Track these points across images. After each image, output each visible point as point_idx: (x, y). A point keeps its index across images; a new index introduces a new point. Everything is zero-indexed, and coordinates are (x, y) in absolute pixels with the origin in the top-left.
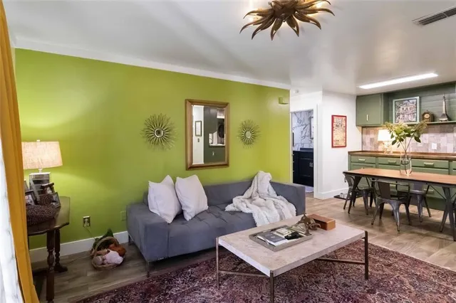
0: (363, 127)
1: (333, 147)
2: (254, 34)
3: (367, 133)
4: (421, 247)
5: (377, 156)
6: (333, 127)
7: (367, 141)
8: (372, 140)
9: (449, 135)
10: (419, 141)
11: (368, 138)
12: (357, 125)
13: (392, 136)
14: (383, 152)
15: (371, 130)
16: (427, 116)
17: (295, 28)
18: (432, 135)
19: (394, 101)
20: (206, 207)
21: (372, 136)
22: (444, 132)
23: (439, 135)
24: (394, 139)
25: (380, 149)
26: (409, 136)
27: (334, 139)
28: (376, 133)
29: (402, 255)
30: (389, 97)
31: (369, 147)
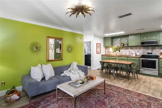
0: (106, 47)
1: (97, 53)
2: (70, 16)
3: (107, 49)
4: (120, 83)
5: (109, 56)
6: (97, 47)
7: (107, 52)
8: (108, 51)
9: (128, 50)
10: (120, 52)
11: (107, 51)
12: (104, 47)
13: (113, 50)
14: (111, 55)
15: (108, 48)
16: (122, 44)
17: (84, 15)
18: (124, 50)
19: (114, 39)
20: (54, 75)
21: (108, 50)
22: (126, 49)
23: (125, 50)
24: (113, 51)
25: (110, 54)
26: (117, 50)
27: (97, 51)
28: (109, 49)
29: (115, 86)
30: (113, 38)
31: (107, 54)
